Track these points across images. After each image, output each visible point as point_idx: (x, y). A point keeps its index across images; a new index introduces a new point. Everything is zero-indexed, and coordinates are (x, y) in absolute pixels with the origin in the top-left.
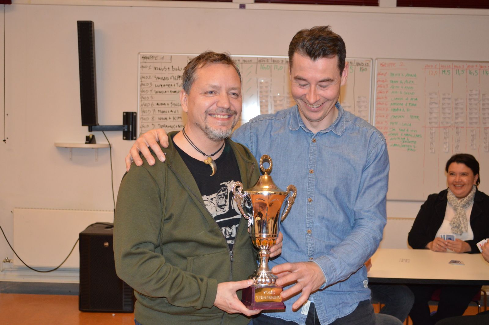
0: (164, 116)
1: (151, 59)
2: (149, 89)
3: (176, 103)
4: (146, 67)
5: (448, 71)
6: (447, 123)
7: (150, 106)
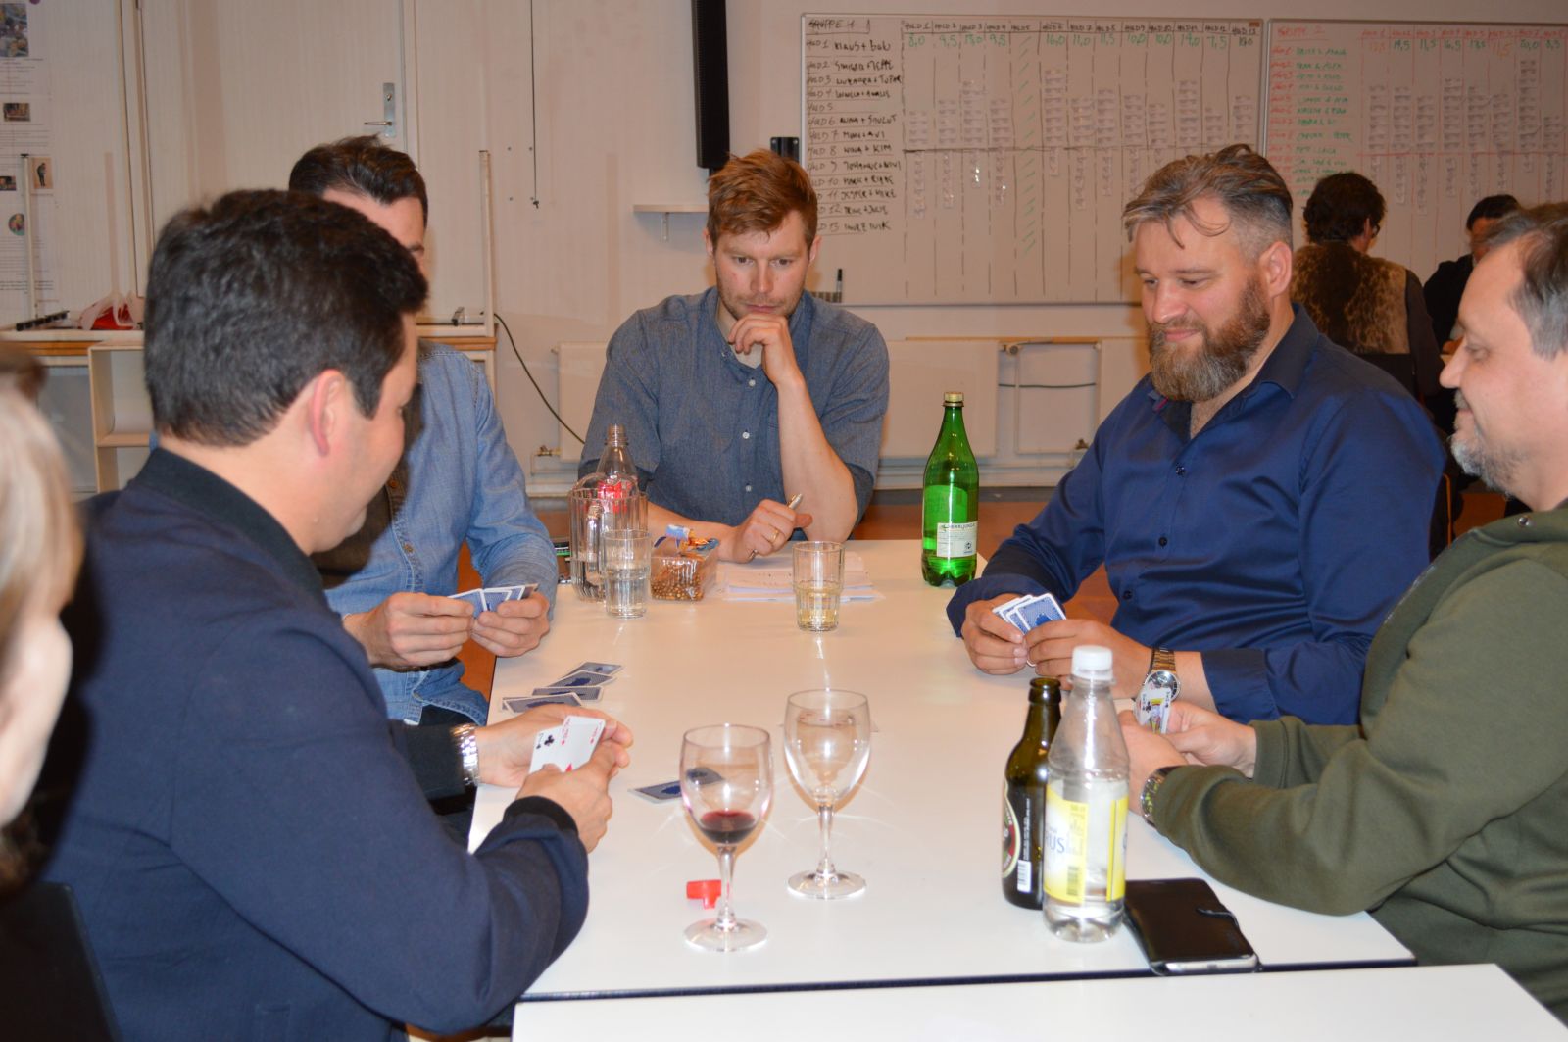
0: (855, 144)
1: (828, 27)
2: (825, 90)
3: (878, 117)
4: (819, 42)
5: (1406, 43)
6: (1403, 146)
7: (827, 125)
